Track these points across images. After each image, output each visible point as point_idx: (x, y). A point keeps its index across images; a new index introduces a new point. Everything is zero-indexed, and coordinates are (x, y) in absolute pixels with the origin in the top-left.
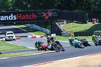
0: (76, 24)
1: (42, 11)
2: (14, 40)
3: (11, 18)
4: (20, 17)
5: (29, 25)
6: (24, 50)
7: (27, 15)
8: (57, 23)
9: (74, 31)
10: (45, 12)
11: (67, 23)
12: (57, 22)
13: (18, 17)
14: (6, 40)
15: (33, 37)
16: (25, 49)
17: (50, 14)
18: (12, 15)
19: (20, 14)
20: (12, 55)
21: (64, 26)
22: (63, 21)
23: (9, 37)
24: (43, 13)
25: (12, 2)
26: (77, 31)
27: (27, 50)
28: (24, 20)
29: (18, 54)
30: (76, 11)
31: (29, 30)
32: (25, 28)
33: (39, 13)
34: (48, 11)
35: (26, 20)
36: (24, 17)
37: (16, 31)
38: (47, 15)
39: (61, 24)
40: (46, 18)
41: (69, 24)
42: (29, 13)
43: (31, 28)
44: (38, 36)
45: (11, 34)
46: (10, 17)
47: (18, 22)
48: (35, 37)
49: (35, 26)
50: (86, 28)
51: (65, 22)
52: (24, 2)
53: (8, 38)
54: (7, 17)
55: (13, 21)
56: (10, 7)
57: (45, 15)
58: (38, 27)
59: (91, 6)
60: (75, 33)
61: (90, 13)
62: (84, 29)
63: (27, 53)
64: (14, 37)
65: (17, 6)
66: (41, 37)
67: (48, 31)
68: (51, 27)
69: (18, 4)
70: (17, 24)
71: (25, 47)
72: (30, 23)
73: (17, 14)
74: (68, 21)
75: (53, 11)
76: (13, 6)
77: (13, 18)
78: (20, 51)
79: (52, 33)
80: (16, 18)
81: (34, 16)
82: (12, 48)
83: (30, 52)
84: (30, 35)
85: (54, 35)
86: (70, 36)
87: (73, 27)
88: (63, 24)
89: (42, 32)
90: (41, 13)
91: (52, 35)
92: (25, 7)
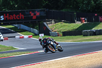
0: (64, 24)
1: (30, 11)
2: (2, 40)
4: (8, 17)
5: (16, 25)
6: (12, 50)
7: (14, 15)
8: (45, 23)
9: (62, 31)
10: (33, 11)
12: (45, 21)
13: (5, 17)
15: (20, 38)
17: (38, 14)
19: (8, 15)
21: (52, 26)
22: (51, 21)
24: (31, 12)
26: (65, 30)
27: (15, 51)
28: (11, 20)
29: (6, 55)
30: (64, 10)
31: (17, 30)
32: (13, 28)
33: (26, 13)
34: (35, 11)
35: (14, 20)
38: (35, 15)
39: (49, 24)
41: (57, 23)
42: (17, 13)
43: (18, 28)
44: (26, 37)
47: (5, 22)
48: (23, 37)
49: (23, 26)
50: (74, 28)
51: (53, 22)
52: (11, 2)
57: (32, 14)
58: (26, 27)
59: (79, 5)
60: (63, 33)
61: (78, 11)
62: (72, 29)
63: (15, 53)
64: (2, 38)
65: (4, 6)
66: (29, 37)
67: (36, 31)
68: (39, 27)
69: (5, 4)
70: (4, 25)
71: (13, 48)
72: (18, 23)
74: (56, 21)
75: (41, 11)
78: (8, 52)
79: (40, 33)
80: (3, 19)
83: (18, 53)
84: (18, 35)
85: (42, 35)
86: (58, 36)
87: (62, 26)
88: (51, 23)
89: (30, 32)
90: (28, 13)
91: (40, 35)
92: (12, 7)
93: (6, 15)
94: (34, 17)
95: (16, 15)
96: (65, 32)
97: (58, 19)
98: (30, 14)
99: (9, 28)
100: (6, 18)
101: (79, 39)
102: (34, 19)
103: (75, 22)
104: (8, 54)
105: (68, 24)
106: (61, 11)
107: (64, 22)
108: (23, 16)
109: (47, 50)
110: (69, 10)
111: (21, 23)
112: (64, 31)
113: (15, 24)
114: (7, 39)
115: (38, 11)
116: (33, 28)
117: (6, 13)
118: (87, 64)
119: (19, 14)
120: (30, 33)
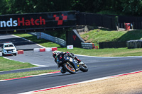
0: (101, 31)
1: (54, 14)
2: (15, 54)
3: (9, 24)
4: (23, 22)
5: (35, 34)
6: (29, 68)
7: (32, 20)
8: (75, 31)
9: (99, 41)
10: (58, 14)
11: (90, 30)
12: (75, 28)
13: (20, 22)
14: (4, 55)
15: (41, 51)
16: (31, 68)
17: (65, 18)
18: (11, 19)
19: (23, 19)
20: (12, 75)
21: (84, 34)
22: (84, 27)
23: (7, 50)
24: (55, 16)
25: (11, 2)
26: (103, 41)
27: (33, 69)
28: (28, 27)
29: (20, 75)
30: (101, 13)
31: (36, 40)
32: (30, 37)
33: (49, 17)
34: (61, 14)
35: (31, 26)
36: (28, 23)
37: (17, 42)
38: (61, 19)
39: (81, 31)
40: (59, 24)
42: (36, 17)
43: (38, 37)
44: (48, 49)
45: (11, 46)
46: (8, 22)
47: (20, 30)
48: (44, 50)
49: (44, 35)
50: (116, 37)
51: (86, 29)
52: (27, 1)
53: (6, 52)
54: (4, 22)
55: (13, 28)
56: (8, 8)
57: (57, 19)
59: (122, 5)
60: (100, 43)
61: (121, 14)
62: (113, 38)
63: (33, 72)
64: (15, 51)
65: (18, 6)
66: (53, 50)
67: (63, 41)
68: (67, 35)
69: (20, 3)
70: (18, 33)
71: (30, 65)
72: (37, 31)
73: (19, 19)
74: (90, 27)
75: (69, 13)
76: (12, 7)
77: (13, 24)
78: (24, 71)
79: (68, 44)
80: (16, 24)
82: (12, 66)
83: (37, 72)
84: (37, 47)
85: (70, 47)
86: (93, 48)
87: (98, 35)
88: (84, 31)
89: (54, 42)
90: (52, 17)
91: (68, 47)
92: (29, 9)
93: (21, 20)
94: (60, 23)
95: (35, 19)
96: (103, 43)
97: (93, 25)
98: (54, 18)
100: (21, 24)
101: (123, 53)
103: (116, 30)
104: (24, 73)
105: (107, 32)
106: (98, 13)
107: (101, 29)
108: (44, 21)
109: (64, 70)
110: (108, 13)
111: (42, 31)
112: (101, 41)
113: (34, 32)
114: (22, 53)
115: (65, 14)
116: (59, 37)
117: (21, 17)
118: (133, 86)
120: (54, 44)
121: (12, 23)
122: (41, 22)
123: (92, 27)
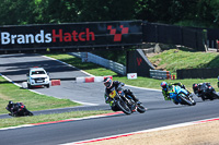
0: (181, 52)
1: (108, 24)
2: (47, 86)
3: (39, 38)
4: (60, 36)
5: (79, 54)
6: (68, 107)
7: (75, 33)
8: (140, 51)
9: (176, 68)
10: (114, 25)
11: (163, 49)
12: (140, 47)
13: (55, 36)
14: (30, 87)
15: (87, 81)
17: (125, 31)
18: (42, 32)
19: (61, 31)
20: (43, 118)
21: (154, 56)
22: (154, 46)
23: (36, 79)
24: (110, 28)
25: (42, 5)
26: (183, 67)
27: (76, 109)
28: (68, 44)
29: (55, 117)
30: (180, 24)
31: (79, 65)
32: (71, 60)
33: (100, 29)
34: (119, 24)
35: (73, 43)
36: (69, 37)
37: (51, 67)
38: (118, 32)
39: (149, 52)
40: (115, 39)
41: (165, 52)
42: (80, 29)
43: (83, 60)
44: (99, 79)
45: (41, 72)
46: (37, 36)
47: (55, 48)
48: (92, 80)
49: (92, 57)
50: (203, 62)
51: (157, 48)
52: (67, 4)
53: (33, 83)
54: (32, 36)
55: (45, 44)
56: (37, 15)
57: (113, 31)
58: (99, 59)
59: (213, 12)
60: (178, 71)
61: (211, 27)
62: (198, 63)
63: (75, 113)
64: (47, 81)
65: (53, 12)
67: (121, 67)
68: (127, 58)
69: (55, 8)
70: (53, 52)
71: (70, 103)
72: (82, 50)
73: (54, 31)
74: (164, 46)
75: (131, 24)
76: (44, 13)
77: (45, 39)
78: (60, 111)
79: (129, 71)
80: (50, 40)
81: (90, 34)
82: (41, 104)
83: (81, 113)
84: (82, 76)
85: (133, 76)
86: (168, 78)
87: (175, 58)
88: (153, 51)
89: (108, 68)
90: (105, 29)
91: (129, 75)
92: (70, 16)
93: (57, 33)
94: (118, 38)
95: (79, 32)
96: (182, 70)
97: (169, 41)
98: (109, 31)
99: (63, 60)
102: (117, 42)
103: (203, 50)
104: (61, 115)
105: (189, 53)
106: (176, 24)
107: (180, 49)
108: (93, 35)
110: (192, 24)
111: (89, 50)
112: (180, 68)
113: (77, 52)
114: (59, 84)
115: (125, 25)
116: (115, 60)
117: (57, 28)
119: (85, 31)
120: (108, 71)
121: (43, 37)
122: (88, 36)
123: (167, 46)
